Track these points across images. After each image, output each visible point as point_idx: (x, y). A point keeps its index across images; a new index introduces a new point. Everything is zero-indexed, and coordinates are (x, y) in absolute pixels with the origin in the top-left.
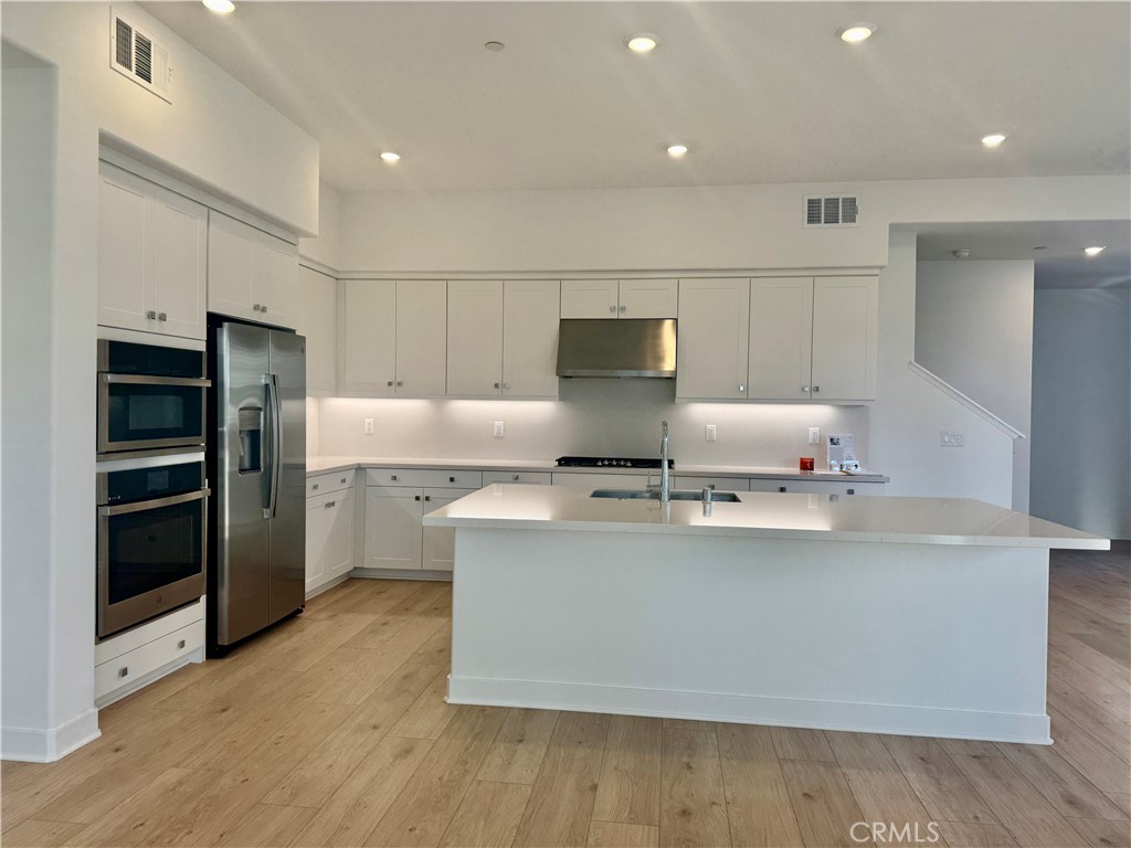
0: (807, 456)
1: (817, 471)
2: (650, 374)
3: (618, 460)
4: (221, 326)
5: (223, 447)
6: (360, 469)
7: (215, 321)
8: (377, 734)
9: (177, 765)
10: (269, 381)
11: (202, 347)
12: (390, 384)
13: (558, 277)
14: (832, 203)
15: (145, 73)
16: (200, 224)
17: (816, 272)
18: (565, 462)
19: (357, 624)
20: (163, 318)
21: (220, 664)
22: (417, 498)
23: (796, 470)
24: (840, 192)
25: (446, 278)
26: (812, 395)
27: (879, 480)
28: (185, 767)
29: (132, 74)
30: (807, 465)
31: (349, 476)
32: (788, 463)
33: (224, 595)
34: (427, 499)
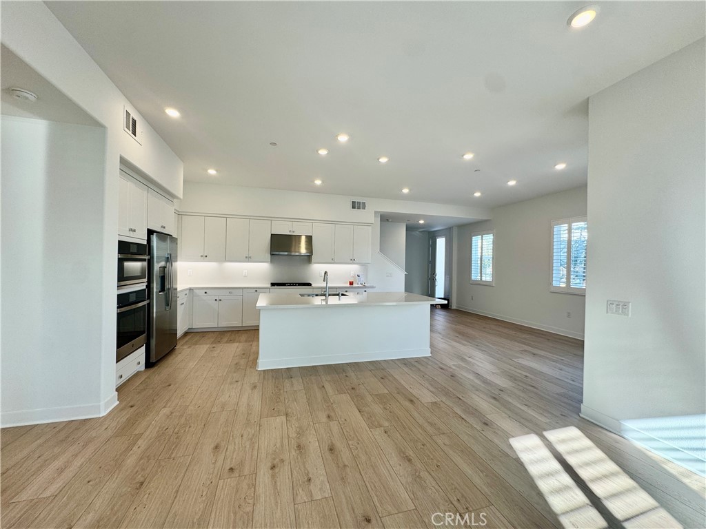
0: (351, 280)
1: (354, 285)
2: (297, 254)
3: (293, 284)
4: (153, 234)
5: (153, 283)
6: (191, 289)
7: (150, 232)
8: (239, 384)
9: (165, 407)
10: (169, 256)
11: (145, 242)
12: (202, 256)
13: (271, 219)
14: (359, 203)
15: (134, 133)
16: (146, 192)
17: (354, 224)
18: (273, 284)
19: (203, 349)
20: (134, 231)
21: (152, 370)
22: (216, 300)
23: (348, 285)
24: (360, 200)
25: (226, 217)
26: (353, 261)
27: (372, 287)
28: (169, 407)
29: (130, 133)
30: (351, 283)
31: (187, 292)
32: (346, 283)
33: (153, 342)
34: (220, 300)
